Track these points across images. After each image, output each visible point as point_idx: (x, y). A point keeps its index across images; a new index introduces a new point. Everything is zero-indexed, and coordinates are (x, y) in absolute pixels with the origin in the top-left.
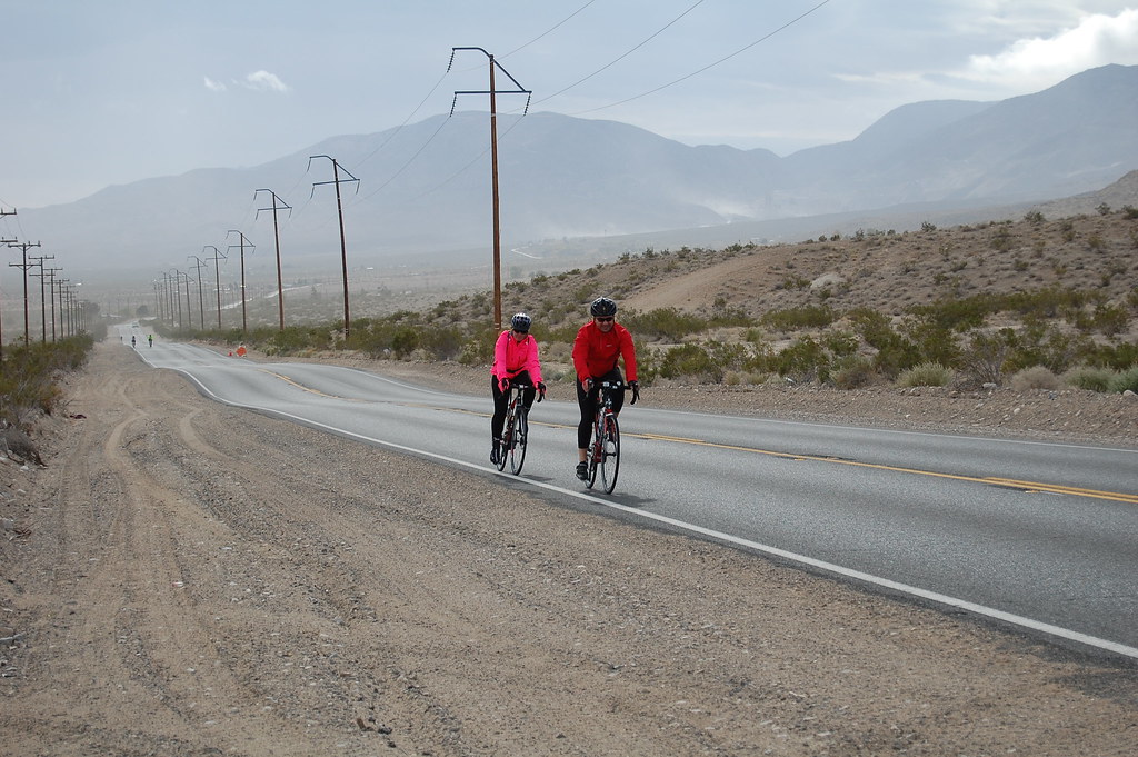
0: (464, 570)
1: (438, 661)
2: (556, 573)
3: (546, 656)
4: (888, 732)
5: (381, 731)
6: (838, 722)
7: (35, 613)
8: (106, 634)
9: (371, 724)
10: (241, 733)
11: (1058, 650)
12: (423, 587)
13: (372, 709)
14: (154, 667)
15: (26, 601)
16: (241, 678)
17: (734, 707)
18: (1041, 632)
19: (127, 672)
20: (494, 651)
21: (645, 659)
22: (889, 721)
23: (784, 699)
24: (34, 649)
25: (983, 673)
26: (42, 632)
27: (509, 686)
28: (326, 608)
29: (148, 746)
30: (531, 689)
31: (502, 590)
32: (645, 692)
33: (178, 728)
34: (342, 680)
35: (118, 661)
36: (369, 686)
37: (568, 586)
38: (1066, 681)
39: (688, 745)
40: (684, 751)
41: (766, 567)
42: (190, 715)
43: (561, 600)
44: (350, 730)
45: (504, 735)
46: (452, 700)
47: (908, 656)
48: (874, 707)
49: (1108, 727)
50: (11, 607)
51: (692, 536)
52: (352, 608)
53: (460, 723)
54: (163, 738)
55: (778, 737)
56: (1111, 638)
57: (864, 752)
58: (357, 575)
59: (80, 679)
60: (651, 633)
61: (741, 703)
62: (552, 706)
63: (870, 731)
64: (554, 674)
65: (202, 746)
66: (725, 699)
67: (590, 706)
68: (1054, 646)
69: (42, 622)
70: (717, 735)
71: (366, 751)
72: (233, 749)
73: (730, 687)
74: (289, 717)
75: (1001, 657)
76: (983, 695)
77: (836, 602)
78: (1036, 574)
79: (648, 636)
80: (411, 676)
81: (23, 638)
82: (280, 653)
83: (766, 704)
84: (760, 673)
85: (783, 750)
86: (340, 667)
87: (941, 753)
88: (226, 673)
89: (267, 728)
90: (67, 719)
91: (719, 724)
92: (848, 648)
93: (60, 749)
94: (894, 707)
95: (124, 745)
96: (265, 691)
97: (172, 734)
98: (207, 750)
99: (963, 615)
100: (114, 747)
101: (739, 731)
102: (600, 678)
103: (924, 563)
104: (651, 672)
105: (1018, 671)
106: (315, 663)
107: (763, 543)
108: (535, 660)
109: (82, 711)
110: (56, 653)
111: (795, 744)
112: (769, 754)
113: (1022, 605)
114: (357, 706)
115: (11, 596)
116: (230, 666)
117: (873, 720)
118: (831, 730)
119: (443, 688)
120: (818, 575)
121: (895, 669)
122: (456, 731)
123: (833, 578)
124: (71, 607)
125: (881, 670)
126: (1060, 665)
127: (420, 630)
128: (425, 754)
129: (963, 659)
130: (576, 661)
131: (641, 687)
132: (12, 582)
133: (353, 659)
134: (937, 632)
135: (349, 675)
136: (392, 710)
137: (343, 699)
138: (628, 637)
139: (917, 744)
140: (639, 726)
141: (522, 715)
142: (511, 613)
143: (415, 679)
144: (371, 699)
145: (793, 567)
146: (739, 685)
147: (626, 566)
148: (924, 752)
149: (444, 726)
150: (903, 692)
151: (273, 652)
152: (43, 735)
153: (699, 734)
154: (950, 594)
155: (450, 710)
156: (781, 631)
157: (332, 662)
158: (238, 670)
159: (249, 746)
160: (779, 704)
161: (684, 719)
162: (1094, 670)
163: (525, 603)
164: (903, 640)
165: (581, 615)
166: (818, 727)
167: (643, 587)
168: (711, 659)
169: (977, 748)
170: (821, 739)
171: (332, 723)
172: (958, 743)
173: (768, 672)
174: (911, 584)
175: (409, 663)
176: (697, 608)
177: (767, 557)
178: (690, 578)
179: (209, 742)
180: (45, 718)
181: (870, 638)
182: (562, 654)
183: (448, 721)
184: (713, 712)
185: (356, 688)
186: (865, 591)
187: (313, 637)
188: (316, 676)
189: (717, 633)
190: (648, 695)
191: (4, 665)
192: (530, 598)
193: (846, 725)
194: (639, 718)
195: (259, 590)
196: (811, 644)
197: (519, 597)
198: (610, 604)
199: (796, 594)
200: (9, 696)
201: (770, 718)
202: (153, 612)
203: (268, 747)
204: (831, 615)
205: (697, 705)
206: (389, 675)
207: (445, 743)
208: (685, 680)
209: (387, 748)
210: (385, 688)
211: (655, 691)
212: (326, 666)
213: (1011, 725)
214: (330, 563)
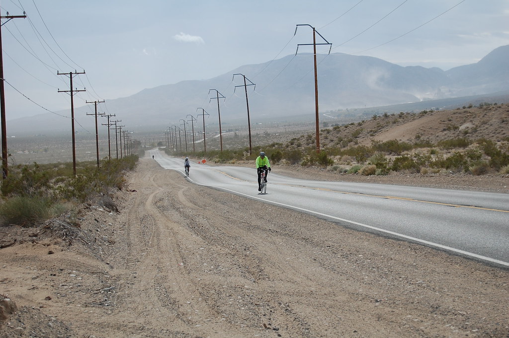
0: (308, 258)
1: (298, 298)
2: (349, 258)
3: (347, 296)
4: (504, 330)
5: (274, 329)
6: (481, 325)
7: (119, 278)
8: (150, 287)
9: (269, 326)
10: (212, 330)
12: (290, 265)
13: (270, 319)
14: (172, 301)
15: (114, 272)
16: (211, 306)
17: (433, 318)
19: (160, 304)
20: (323, 294)
21: (392, 297)
22: (504, 325)
23: (456, 315)
24: (117, 294)
26: (122, 286)
27: (331, 309)
28: (247, 275)
29: (171, 336)
30: (340, 311)
31: (325, 266)
32: (393, 311)
33: (184, 328)
34: (256, 307)
35: (156, 298)
36: (268, 309)
37: (355, 264)
39: (413, 336)
41: (445, 255)
42: (189, 322)
43: (352, 271)
44: (260, 329)
45: (329, 331)
46: (305, 315)
48: (497, 318)
50: (109, 274)
51: (410, 242)
52: (259, 275)
53: (309, 325)
54: (178, 333)
55: (454, 332)
58: (260, 260)
59: (140, 306)
60: (394, 285)
61: (436, 316)
62: (351, 318)
63: (496, 329)
64: (351, 304)
65: (195, 336)
66: (429, 315)
67: (367, 318)
69: (122, 281)
70: (426, 331)
73: (431, 309)
74: (233, 323)
77: (478, 271)
79: (392, 287)
80: (286, 305)
81: (114, 289)
82: (228, 295)
83: (448, 317)
84: (444, 303)
86: (255, 301)
88: (204, 304)
89: (224, 328)
90: (135, 324)
91: (427, 326)
92: (484, 291)
94: (507, 318)
95: (160, 336)
96: (222, 312)
97: (182, 331)
100: (156, 336)
101: (436, 329)
102: (371, 305)
104: (394, 303)
106: (243, 299)
107: (443, 244)
108: (342, 297)
109: (141, 320)
110: (129, 295)
111: (462, 335)
114: (263, 318)
115: (108, 270)
116: (206, 300)
117: (497, 324)
118: (478, 329)
119: (301, 310)
120: (469, 259)
121: (506, 301)
122: (308, 329)
123: (476, 260)
124: (134, 275)
125: (500, 301)
127: (289, 284)
130: (360, 298)
131: (390, 310)
132: (108, 264)
133: (260, 297)
135: (259, 304)
136: (279, 319)
137: (257, 315)
138: (383, 287)
140: (390, 327)
141: (337, 322)
142: (330, 277)
143: (288, 306)
144: (269, 315)
145: (457, 255)
146: (435, 309)
147: (381, 255)
149: (302, 327)
151: (224, 294)
152: (125, 331)
153: (418, 330)
155: (305, 320)
156: (453, 284)
157: (251, 299)
158: (209, 302)
159: (216, 336)
160: (454, 317)
161: (411, 324)
163: (336, 272)
165: (362, 277)
166: (472, 327)
167: (389, 264)
168: (422, 297)
170: (474, 333)
171: (253, 325)
173: (448, 303)
175: (285, 299)
176: (414, 274)
177: (445, 251)
178: (410, 260)
179: (198, 334)
180: (125, 324)
181: (494, 287)
182: (354, 295)
183: (304, 326)
184: (423, 320)
185: (262, 310)
186: (491, 266)
187: (242, 287)
188: (244, 305)
189: (424, 285)
190: (393, 313)
191: (106, 300)
192: (338, 270)
193: (485, 326)
194: (390, 324)
195: (217, 267)
196: (467, 290)
197: (333, 269)
198: (374, 272)
199: (459, 267)
200: (109, 314)
201: (450, 323)
202: (171, 277)
203: (224, 336)
204: (476, 277)
205: (416, 317)
206: (276, 304)
207: (303, 334)
208: (410, 306)
209: (277, 337)
210: (275, 310)
211: (397, 311)
212: (248, 300)
214: (248, 254)
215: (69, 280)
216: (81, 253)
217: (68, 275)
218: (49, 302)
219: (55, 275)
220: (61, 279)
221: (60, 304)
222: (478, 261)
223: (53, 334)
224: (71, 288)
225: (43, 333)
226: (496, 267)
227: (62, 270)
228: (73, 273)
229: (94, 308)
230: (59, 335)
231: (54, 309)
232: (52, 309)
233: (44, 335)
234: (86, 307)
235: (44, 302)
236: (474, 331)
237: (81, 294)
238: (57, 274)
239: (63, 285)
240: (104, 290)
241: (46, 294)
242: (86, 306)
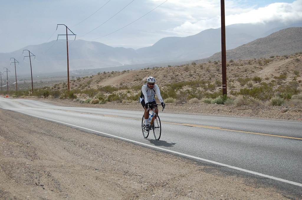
0: (61, 147)
1: (55, 169)
2: (83, 147)
3: (81, 167)
4: (161, 183)
5: (41, 186)
6: (149, 181)
9: (39, 184)
10: (7, 187)
11: (200, 163)
12: (51, 151)
13: (39, 180)
16: (7, 174)
17: (125, 178)
18: (196, 159)
20: (68, 166)
21: (104, 167)
22: (161, 180)
23: (136, 176)
25: (182, 169)
27: (72, 174)
28: (28, 157)
30: (77, 175)
31: (70, 152)
34: (32, 174)
36: (38, 175)
37: (86, 150)
38: (201, 170)
39: (114, 187)
41: (132, 145)
43: (84, 154)
44: (34, 185)
45: (70, 186)
46: (58, 178)
47: (165, 165)
48: (157, 177)
49: (211, 180)
51: (115, 138)
52: (34, 156)
53: (60, 183)
55: (135, 185)
56: (212, 160)
58: (35, 149)
61: (127, 177)
62: (82, 179)
63: (157, 182)
64: (82, 171)
66: (123, 176)
67: (91, 178)
68: (199, 162)
70: (121, 184)
71: (38, 190)
72: (5, 191)
73: (124, 173)
74: (19, 183)
75: (187, 165)
76: (182, 174)
77: (149, 153)
78: (194, 146)
79: (105, 162)
82: (17, 168)
83: (132, 177)
84: (131, 170)
85: (136, 188)
86: (31, 171)
88: (4, 173)
89: (14, 185)
91: (121, 182)
92: (151, 163)
94: (162, 177)
96: (13, 177)
99: (178, 155)
101: (126, 183)
102: (93, 172)
104: (105, 170)
105: (191, 168)
106: (25, 170)
108: (78, 168)
111: (139, 186)
113: (191, 153)
114: (35, 180)
116: (5, 171)
117: (157, 180)
118: (148, 183)
119: (56, 175)
120: (144, 147)
121: (162, 168)
122: (59, 185)
123: (148, 147)
125: (159, 168)
126: (200, 166)
127: (50, 162)
128: (52, 191)
129: (178, 165)
130: (88, 168)
131: (103, 174)
133: (34, 168)
134: (172, 159)
135: (33, 172)
136: (44, 180)
137: (32, 178)
138: (100, 162)
139: (167, 185)
140: (103, 183)
141: (75, 181)
142: (72, 157)
143: (49, 173)
144: (38, 178)
145: (138, 145)
146: (126, 173)
147: (99, 146)
148: (169, 187)
149: (56, 184)
150: (164, 173)
151: (15, 168)
153: (117, 184)
154: (175, 151)
155: (58, 180)
156: (136, 160)
157: (29, 170)
158: (7, 172)
161: (113, 181)
162: (208, 167)
163: (75, 155)
164: (164, 161)
165: (89, 157)
166: (144, 182)
167: (103, 150)
168: (119, 167)
169: (181, 186)
170: (145, 185)
171: (30, 184)
172: (177, 185)
173: (133, 170)
175: (48, 169)
176: (116, 155)
177: (132, 143)
178: (114, 148)
181: (156, 161)
182: (84, 166)
184: (120, 179)
185: (35, 176)
186: (155, 150)
187: (25, 164)
188: (26, 173)
189: (121, 161)
192: (77, 153)
193: (151, 181)
194: (103, 181)
195: (11, 153)
196: (143, 163)
197: (74, 153)
198: (96, 154)
199: (139, 151)
201: (133, 180)
203: (14, 190)
204: (147, 156)
205: (116, 177)
206: (43, 172)
207: (56, 188)
208: (113, 172)
209: (43, 189)
210: (42, 175)
211: (106, 175)
212: (28, 170)
213: (189, 180)
214: (29, 146)
226: (158, 151)
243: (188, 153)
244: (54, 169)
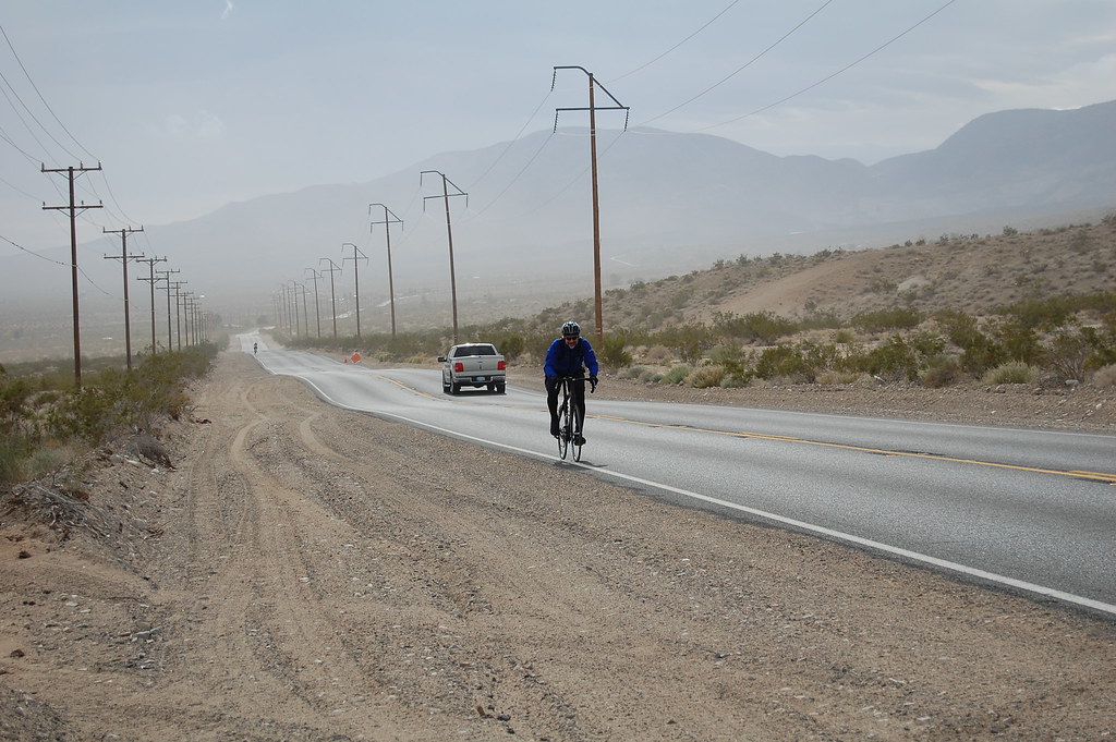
0: (575, 564)
1: (552, 651)
2: (662, 566)
3: (655, 646)
4: (986, 718)
5: (500, 718)
6: (937, 707)
7: (170, 609)
8: (237, 628)
9: (490, 712)
10: (368, 720)
12: (536, 581)
13: (491, 697)
14: (283, 658)
15: (161, 597)
16: (366, 668)
17: (836, 693)
19: (258, 664)
20: (605, 642)
21: (750, 648)
22: (986, 706)
23: (884, 685)
24: (170, 642)
25: (1075, 659)
26: (177, 627)
27: (620, 675)
28: (444, 601)
29: (280, 733)
30: (641, 678)
31: (611, 583)
32: (751, 679)
33: (307, 716)
34: (462, 670)
35: (250, 653)
36: (487, 676)
37: (673, 579)
39: (794, 730)
40: (789, 734)
41: (863, 559)
42: (318, 703)
43: (667, 592)
44: (470, 717)
45: (617, 722)
46: (567, 688)
47: (1002, 643)
48: (971, 692)
50: (149, 602)
51: (791, 530)
52: (470, 601)
53: (575, 710)
54: (294, 726)
55: (880, 722)
57: (962, 736)
58: (472, 569)
59: (214, 670)
60: (755, 623)
61: (843, 689)
62: (662, 694)
63: (969, 715)
64: (663, 663)
65: (331, 733)
66: (828, 686)
67: (698, 693)
69: (177, 617)
70: (822, 720)
71: (486, 738)
72: (360, 736)
73: (832, 674)
74: (412, 705)
75: (1094, 643)
76: (1076, 680)
77: (931, 592)
79: (752, 626)
80: (527, 666)
81: (159, 632)
82: (402, 644)
83: (867, 690)
84: (860, 661)
85: (885, 734)
86: (460, 657)
87: (1038, 736)
88: (352, 664)
89: (393, 716)
90: (203, 708)
91: (822, 710)
92: (944, 635)
93: (199, 736)
94: (991, 692)
95: (258, 733)
96: (389, 681)
97: (303, 722)
98: (337, 737)
99: (1055, 603)
100: (248, 735)
101: (842, 715)
102: (707, 666)
103: (1015, 554)
104: (755, 660)
105: (1109, 657)
106: (436, 654)
107: (860, 536)
108: (644, 650)
109: (217, 701)
110: (191, 647)
111: (896, 728)
112: (872, 738)
114: (477, 695)
115: (146, 592)
116: (356, 657)
117: (971, 704)
118: (931, 715)
119: (557, 677)
120: (913, 566)
121: (990, 656)
122: (571, 717)
123: (928, 569)
124: (203, 602)
125: (977, 657)
127: (533, 622)
128: (542, 739)
129: (1055, 646)
130: (684, 650)
131: (746, 675)
132: (148, 579)
133: (472, 650)
134: (1030, 620)
135: (468, 665)
136: (510, 697)
137: (463, 688)
138: (732, 627)
139: (1014, 728)
140: (746, 711)
141: (634, 702)
142: (620, 605)
143: (531, 668)
144: (489, 687)
145: (889, 559)
146: (840, 673)
147: (729, 559)
148: (1022, 735)
149: (560, 713)
150: (998, 678)
151: (395, 644)
152: (181, 724)
153: (804, 719)
154: (1040, 584)
155: (565, 697)
156: (879, 620)
157: (451, 653)
158: (363, 661)
159: (376, 733)
160: (880, 690)
161: (789, 705)
163: (633, 595)
164: (997, 628)
165: (687, 606)
166: (918, 712)
167: (746, 579)
168: (813, 648)
169: (1072, 731)
170: (921, 723)
171: (455, 710)
172: (1054, 726)
173: (868, 660)
174: (1003, 574)
175: (525, 653)
176: (798, 599)
177: (864, 549)
178: (791, 570)
179: (338, 730)
180: (182, 707)
181: (965, 626)
182: (671, 644)
183: (564, 708)
184: (816, 698)
185: (475, 678)
186: (959, 581)
187: (433, 629)
188: (437, 666)
189: (818, 622)
190: (754, 682)
191: (142, 657)
192: (637, 590)
193: (944, 709)
194: (746, 705)
195: (380, 584)
196: (909, 632)
197: (628, 590)
198: (714, 595)
199: (893, 585)
200: (148, 687)
201: (872, 704)
202: (281, 606)
203: (394, 734)
204: (926, 605)
205: (801, 691)
206: (506, 665)
207: (561, 728)
208: (789, 667)
209: (506, 734)
210: (502, 677)
211: (760, 678)
212: (446, 656)
213: (1104, 709)
214: (446, 558)
215: (63, 614)
216: (89, 557)
217: (61, 603)
218: (21, 662)
219: (32, 604)
220: (46, 610)
221: (44, 665)
222: (934, 570)
223: (27, 731)
224: (68, 631)
225: (6, 729)
226: (970, 583)
227: (47, 593)
228: (72, 600)
229: (115, 675)
230: (40, 734)
231: (31, 677)
232: (25, 676)
233: (7, 733)
234: (99, 672)
235: (9, 661)
236: (922, 719)
237: (89, 643)
238: (38, 601)
239: (50, 626)
240: (139, 636)
241: (13, 644)
242: (100, 670)
243: (1097, 594)
244: (549, 651)
